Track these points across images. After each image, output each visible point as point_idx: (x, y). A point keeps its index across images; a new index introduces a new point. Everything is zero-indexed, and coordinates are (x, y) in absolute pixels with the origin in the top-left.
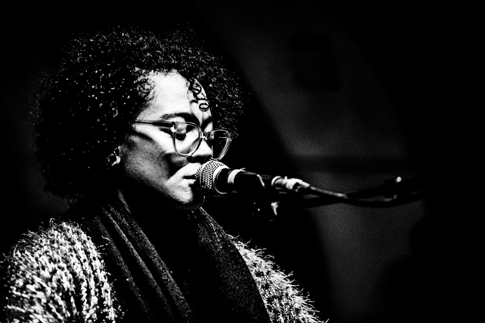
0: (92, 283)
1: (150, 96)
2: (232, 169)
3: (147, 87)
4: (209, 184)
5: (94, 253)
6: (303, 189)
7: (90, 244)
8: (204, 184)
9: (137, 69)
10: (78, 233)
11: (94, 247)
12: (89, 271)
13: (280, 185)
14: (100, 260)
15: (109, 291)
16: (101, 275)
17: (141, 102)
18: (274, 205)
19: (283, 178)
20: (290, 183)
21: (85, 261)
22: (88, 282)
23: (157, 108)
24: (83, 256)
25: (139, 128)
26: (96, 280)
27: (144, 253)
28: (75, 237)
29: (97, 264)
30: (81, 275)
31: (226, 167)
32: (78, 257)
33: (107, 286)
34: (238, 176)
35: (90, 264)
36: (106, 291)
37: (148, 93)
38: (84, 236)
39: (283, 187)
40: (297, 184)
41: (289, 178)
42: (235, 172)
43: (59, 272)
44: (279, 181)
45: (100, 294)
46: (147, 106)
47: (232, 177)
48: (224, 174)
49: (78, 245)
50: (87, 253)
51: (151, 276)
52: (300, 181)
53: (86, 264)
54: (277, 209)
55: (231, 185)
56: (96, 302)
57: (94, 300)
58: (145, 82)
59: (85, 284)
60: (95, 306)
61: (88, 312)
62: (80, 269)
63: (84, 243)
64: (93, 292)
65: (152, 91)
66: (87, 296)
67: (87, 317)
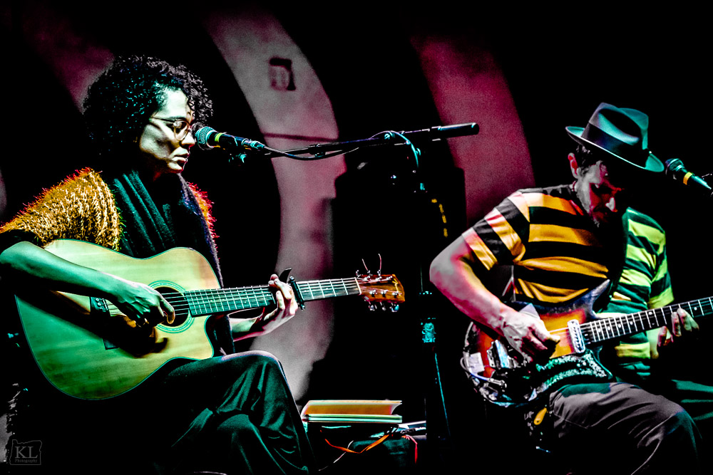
0: (105, 213)
1: (164, 104)
2: (219, 132)
3: (163, 97)
4: (203, 141)
5: (109, 194)
6: (260, 148)
7: (107, 188)
9: (157, 85)
10: (98, 181)
11: (109, 191)
12: (104, 205)
13: (246, 144)
14: (113, 199)
15: (117, 218)
16: (113, 208)
17: (156, 107)
18: (243, 156)
19: (249, 140)
20: (253, 143)
22: (102, 213)
23: (167, 111)
24: (102, 196)
25: (153, 120)
26: (109, 211)
27: (143, 197)
28: (97, 183)
29: (111, 201)
30: (98, 207)
31: (214, 131)
33: (115, 215)
34: (221, 137)
35: (106, 201)
36: (115, 218)
37: (163, 101)
38: (103, 183)
39: (249, 145)
40: (257, 144)
41: (252, 140)
42: (220, 134)
43: (80, 203)
44: (246, 141)
45: (110, 220)
46: (161, 110)
47: (217, 138)
48: (213, 135)
49: (99, 189)
50: (105, 195)
51: (148, 212)
52: (259, 143)
53: (103, 201)
54: (244, 159)
55: (217, 142)
56: (106, 225)
57: (105, 224)
58: (163, 93)
59: (100, 214)
60: (105, 228)
61: (100, 231)
62: (97, 204)
63: (103, 187)
64: (105, 219)
65: (165, 101)
66: (101, 222)
67: (100, 234)
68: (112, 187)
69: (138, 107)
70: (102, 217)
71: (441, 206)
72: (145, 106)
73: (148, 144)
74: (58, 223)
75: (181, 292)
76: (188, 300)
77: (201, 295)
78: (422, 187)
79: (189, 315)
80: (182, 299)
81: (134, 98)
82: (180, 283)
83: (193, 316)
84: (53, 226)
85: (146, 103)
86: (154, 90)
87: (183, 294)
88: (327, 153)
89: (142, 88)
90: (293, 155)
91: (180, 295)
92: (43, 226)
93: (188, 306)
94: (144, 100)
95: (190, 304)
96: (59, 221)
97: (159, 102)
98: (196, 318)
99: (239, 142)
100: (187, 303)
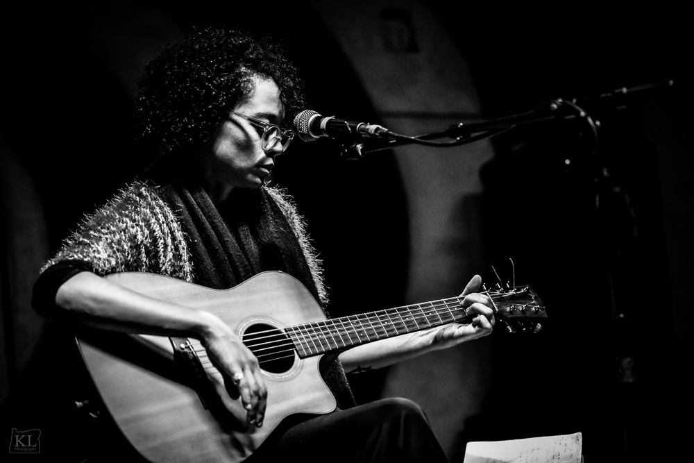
0: (169, 241)
1: (251, 94)
2: (325, 116)
3: (249, 86)
4: (305, 130)
5: (171, 216)
6: (382, 134)
7: (167, 209)
8: (301, 129)
10: (155, 199)
11: (170, 212)
12: (166, 230)
13: (362, 130)
14: (177, 222)
15: (185, 248)
16: (178, 235)
18: (359, 147)
19: (367, 124)
20: (372, 128)
21: (163, 222)
22: (165, 240)
23: (254, 105)
24: (162, 219)
26: (174, 239)
28: (153, 202)
29: (175, 225)
30: (159, 233)
31: (319, 115)
32: (157, 220)
33: (184, 244)
34: (329, 122)
35: (167, 225)
36: (184, 249)
37: (250, 91)
38: (161, 202)
39: (366, 131)
40: (377, 129)
41: (371, 124)
42: (327, 119)
43: (137, 228)
44: (362, 126)
45: (177, 250)
46: (246, 102)
47: (323, 124)
48: (317, 121)
49: (158, 210)
50: (166, 217)
52: (380, 127)
53: (165, 225)
54: (362, 150)
55: (323, 130)
56: (171, 257)
57: (170, 255)
58: (249, 81)
59: (162, 241)
60: (170, 260)
61: (164, 264)
62: (158, 228)
63: (161, 208)
64: (169, 249)
65: (253, 91)
66: (164, 252)
67: (163, 269)
68: (173, 207)
69: (217, 97)
70: (166, 246)
71: (626, 196)
72: (227, 95)
73: (225, 148)
74: (114, 252)
75: (281, 328)
76: (292, 338)
77: (306, 329)
78: (605, 173)
79: (297, 357)
80: (284, 337)
81: (213, 84)
82: (277, 317)
83: (302, 358)
84: (109, 256)
85: (228, 92)
86: (240, 75)
87: (283, 331)
88: (473, 135)
89: (223, 71)
90: (426, 140)
91: (279, 332)
92: (97, 256)
93: (293, 346)
94: (226, 88)
95: (295, 343)
96: (115, 249)
97: (244, 92)
98: (307, 360)
99: (354, 128)
100: (291, 341)
